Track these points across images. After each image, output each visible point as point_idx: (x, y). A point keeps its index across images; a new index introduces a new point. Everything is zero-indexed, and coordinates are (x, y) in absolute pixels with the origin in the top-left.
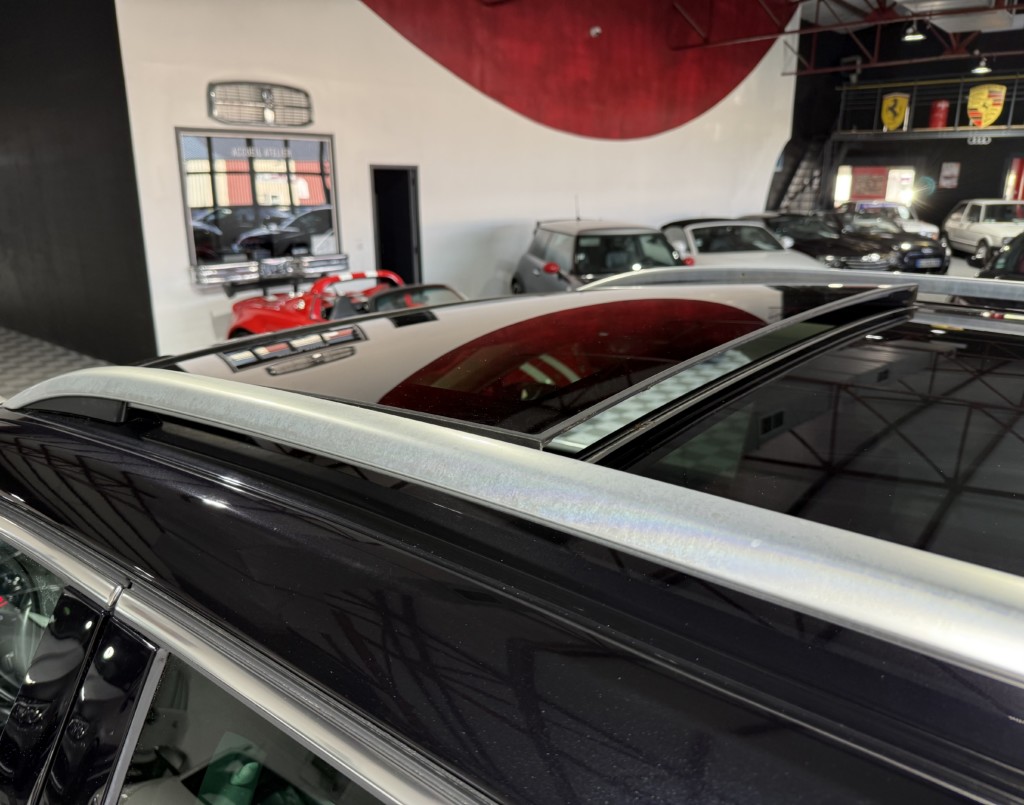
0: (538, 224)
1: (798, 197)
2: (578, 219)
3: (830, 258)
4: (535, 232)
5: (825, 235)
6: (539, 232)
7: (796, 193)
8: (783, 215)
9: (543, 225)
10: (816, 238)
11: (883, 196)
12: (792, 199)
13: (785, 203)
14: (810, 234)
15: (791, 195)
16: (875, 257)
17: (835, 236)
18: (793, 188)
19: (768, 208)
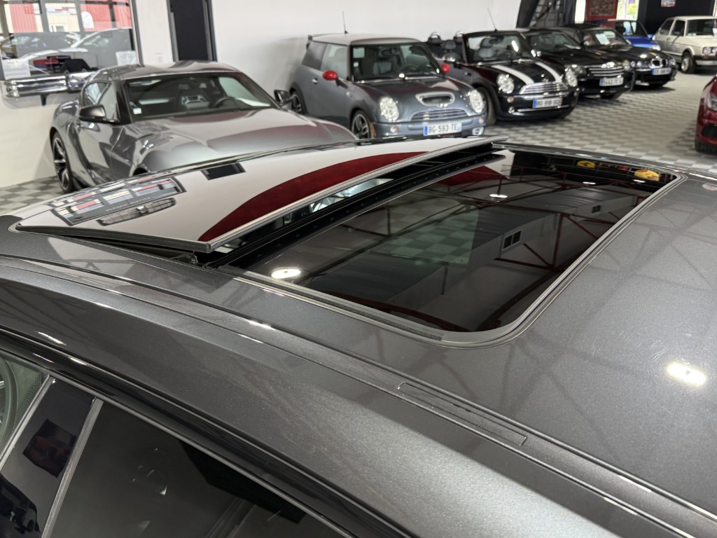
0: (310, 38)
1: (544, 17)
2: (346, 32)
3: (574, 66)
4: (308, 46)
5: (570, 47)
6: (312, 44)
7: (542, 14)
8: (532, 30)
9: (314, 39)
10: (561, 49)
11: (615, 17)
12: (538, 19)
13: (533, 23)
14: (557, 46)
15: (538, 15)
16: (611, 64)
17: (578, 48)
18: (539, 9)
19: (518, 25)
